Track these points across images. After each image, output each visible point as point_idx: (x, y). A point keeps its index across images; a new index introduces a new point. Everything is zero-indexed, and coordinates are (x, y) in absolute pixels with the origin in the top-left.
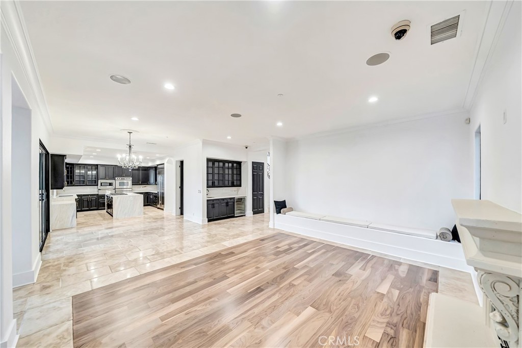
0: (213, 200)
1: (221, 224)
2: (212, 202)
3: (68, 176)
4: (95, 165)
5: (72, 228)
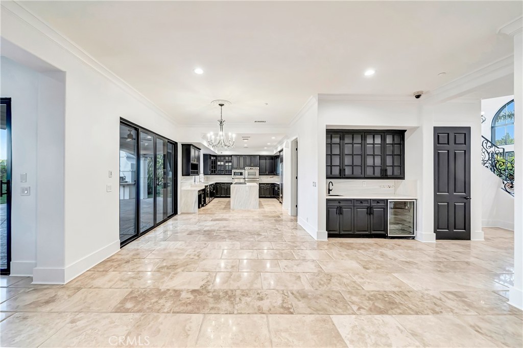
0: (340, 201)
1: (352, 248)
2: (337, 204)
3: (212, 166)
4: (231, 156)
5: (194, 213)
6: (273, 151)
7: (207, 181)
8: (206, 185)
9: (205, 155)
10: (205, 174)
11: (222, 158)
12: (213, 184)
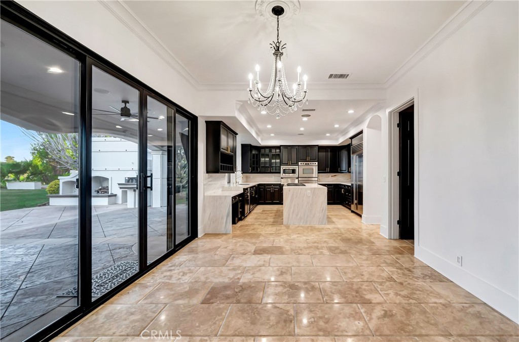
3: (254, 161)
4: (279, 147)
5: (226, 234)
6: (337, 139)
7: (247, 182)
8: (246, 187)
9: (243, 146)
10: (244, 171)
11: (267, 150)
12: (255, 186)
